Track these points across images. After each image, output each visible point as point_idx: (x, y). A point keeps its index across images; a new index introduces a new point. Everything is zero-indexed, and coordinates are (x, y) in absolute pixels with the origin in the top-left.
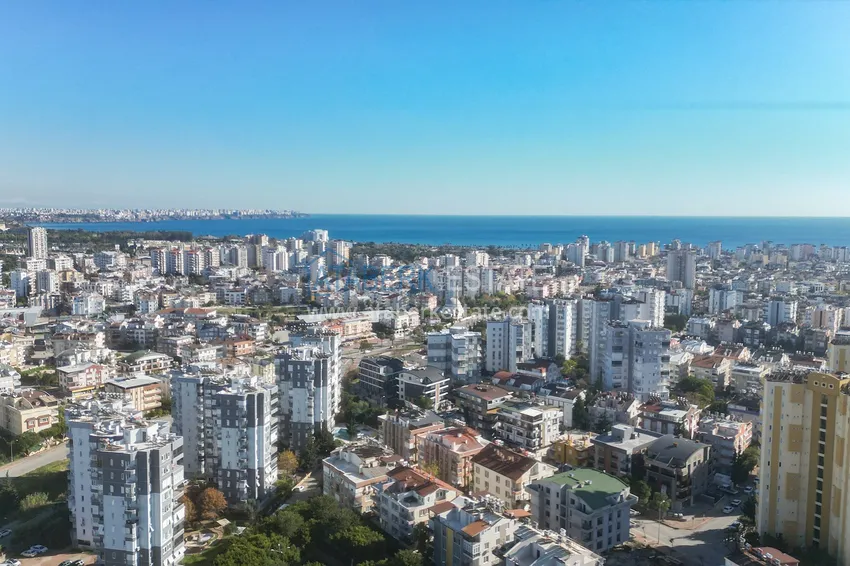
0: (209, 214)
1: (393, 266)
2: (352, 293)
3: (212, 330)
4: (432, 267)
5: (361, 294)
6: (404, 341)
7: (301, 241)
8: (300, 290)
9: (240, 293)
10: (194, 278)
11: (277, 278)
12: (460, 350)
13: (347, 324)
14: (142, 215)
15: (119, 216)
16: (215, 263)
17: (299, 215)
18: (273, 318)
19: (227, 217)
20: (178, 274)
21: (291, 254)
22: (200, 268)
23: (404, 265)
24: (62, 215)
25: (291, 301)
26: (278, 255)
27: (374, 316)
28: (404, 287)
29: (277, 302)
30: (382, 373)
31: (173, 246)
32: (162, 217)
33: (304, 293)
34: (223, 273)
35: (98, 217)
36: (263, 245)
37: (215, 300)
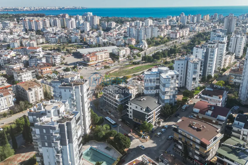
0: (54, 8)
1: (116, 26)
2: (100, 38)
3: (34, 59)
4: (131, 25)
5: (104, 39)
6: (124, 62)
7: (81, 16)
8: (79, 37)
9: (55, 39)
10: (38, 32)
11: (70, 31)
12: (167, 85)
13: (98, 55)
14: (33, 9)
15: (25, 9)
16: (48, 25)
17: (84, 8)
18: (67, 50)
19: (61, 9)
20: (32, 30)
21: (77, 21)
22: (41, 27)
23: (120, 25)
24: (6, 9)
25: (76, 42)
26: (71, 22)
27: (110, 49)
28: (122, 35)
29: (70, 42)
30: (117, 99)
31: (36, 19)
32: (39, 9)
33: (81, 38)
34: (49, 30)
35: (18, 9)
36: (67, 18)
37: (45, 42)
